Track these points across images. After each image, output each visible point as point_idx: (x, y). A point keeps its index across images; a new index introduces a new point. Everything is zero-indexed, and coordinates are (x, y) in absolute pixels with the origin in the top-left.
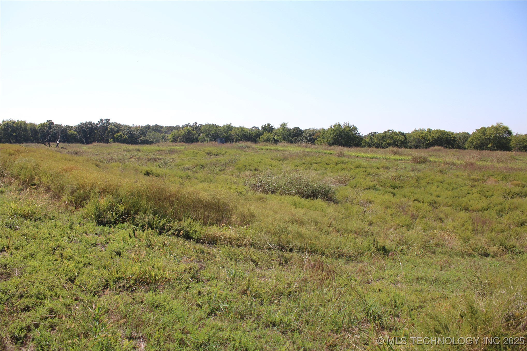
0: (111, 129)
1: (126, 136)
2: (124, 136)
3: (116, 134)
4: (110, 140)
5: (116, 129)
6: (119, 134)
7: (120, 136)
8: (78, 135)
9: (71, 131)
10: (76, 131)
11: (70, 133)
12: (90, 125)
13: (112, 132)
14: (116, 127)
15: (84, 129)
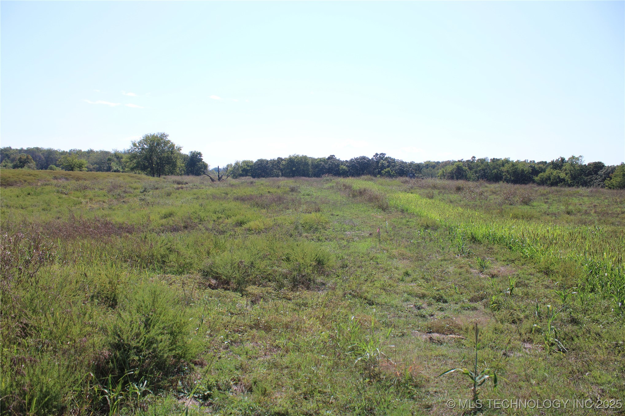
0: (383, 164)
2: (392, 172)
3: (384, 170)
5: (387, 164)
7: (388, 172)
8: (348, 170)
9: (342, 166)
10: (348, 166)
11: (340, 168)
12: (361, 159)
13: (383, 167)
14: (388, 162)
15: (354, 165)
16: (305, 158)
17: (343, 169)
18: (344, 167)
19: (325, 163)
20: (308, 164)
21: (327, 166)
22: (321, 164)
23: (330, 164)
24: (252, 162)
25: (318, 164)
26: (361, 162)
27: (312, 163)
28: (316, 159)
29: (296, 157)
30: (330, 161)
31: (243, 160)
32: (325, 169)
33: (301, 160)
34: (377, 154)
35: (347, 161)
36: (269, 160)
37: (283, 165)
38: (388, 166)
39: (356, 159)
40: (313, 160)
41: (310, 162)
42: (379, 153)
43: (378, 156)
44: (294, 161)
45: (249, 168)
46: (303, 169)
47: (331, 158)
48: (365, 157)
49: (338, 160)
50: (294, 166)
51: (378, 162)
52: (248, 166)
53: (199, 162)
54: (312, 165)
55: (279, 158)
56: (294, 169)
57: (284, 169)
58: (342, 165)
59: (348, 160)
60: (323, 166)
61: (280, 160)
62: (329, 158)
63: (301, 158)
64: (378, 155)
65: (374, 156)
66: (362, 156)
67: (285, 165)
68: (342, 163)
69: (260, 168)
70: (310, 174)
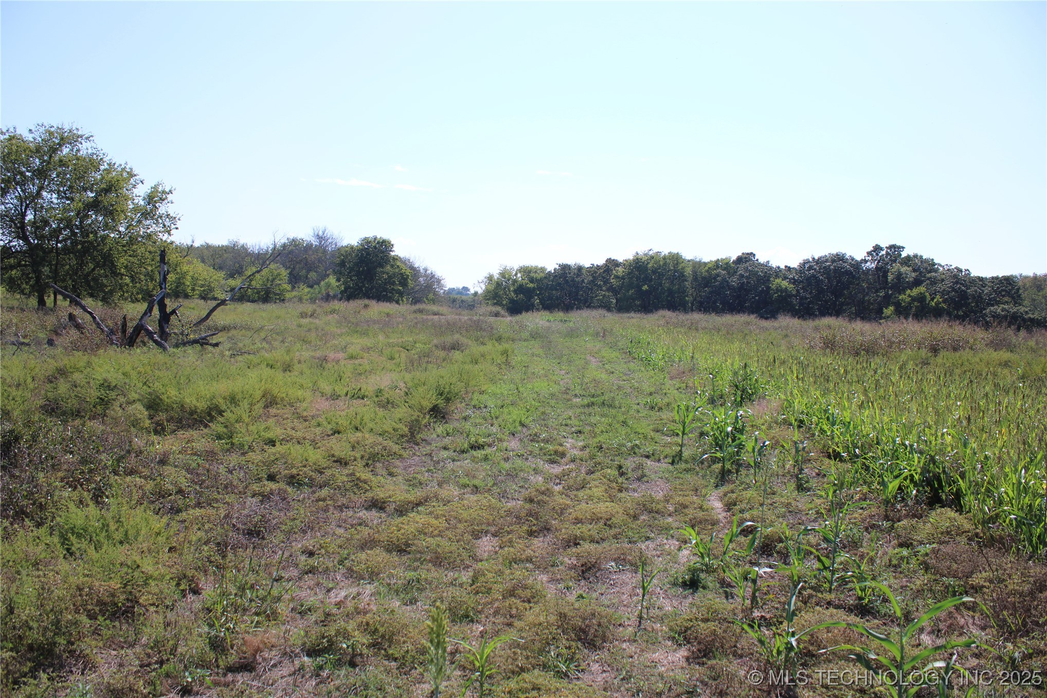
0: (899, 276)
1: (938, 298)
2: (932, 299)
3: (908, 292)
4: (885, 310)
5: (914, 275)
6: (915, 292)
7: (921, 298)
8: (794, 293)
9: (778, 281)
10: (794, 281)
11: (773, 287)
12: (833, 261)
13: (900, 284)
14: (914, 270)
15: (813, 276)
16: (676, 259)
17: (779, 289)
18: (785, 284)
19: (729, 273)
20: (682, 275)
21: (734, 281)
22: (718, 275)
23: (742, 276)
24: (543, 269)
25: (710, 275)
26: (835, 270)
27: (695, 272)
28: (705, 264)
29: (653, 258)
30: (742, 266)
31: (521, 265)
32: (730, 287)
33: (665, 264)
34: (877, 248)
35: (788, 269)
36: (587, 265)
37: (617, 277)
38: (917, 283)
39: (818, 261)
40: (697, 265)
41: (688, 271)
42: (884, 245)
43: (884, 252)
44: (646, 268)
45: (531, 285)
46: (669, 290)
47: (745, 259)
48: (844, 255)
49: (766, 266)
50: (647, 280)
51: (882, 271)
52: (532, 280)
53: (382, 266)
54: (695, 278)
55: (609, 261)
56: (645, 287)
57: (621, 288)
58: (777, 276)
59: (794, 264)
60: (724, 280)
61: (611, 264)
62: (740, 260)
63: (664, 258)
64: (882, 249)
65: (869, 253)
66: (834, 252)
67: (623, 278)
68: (778, 272)
69: (559, 284)
70: (687, 302)
